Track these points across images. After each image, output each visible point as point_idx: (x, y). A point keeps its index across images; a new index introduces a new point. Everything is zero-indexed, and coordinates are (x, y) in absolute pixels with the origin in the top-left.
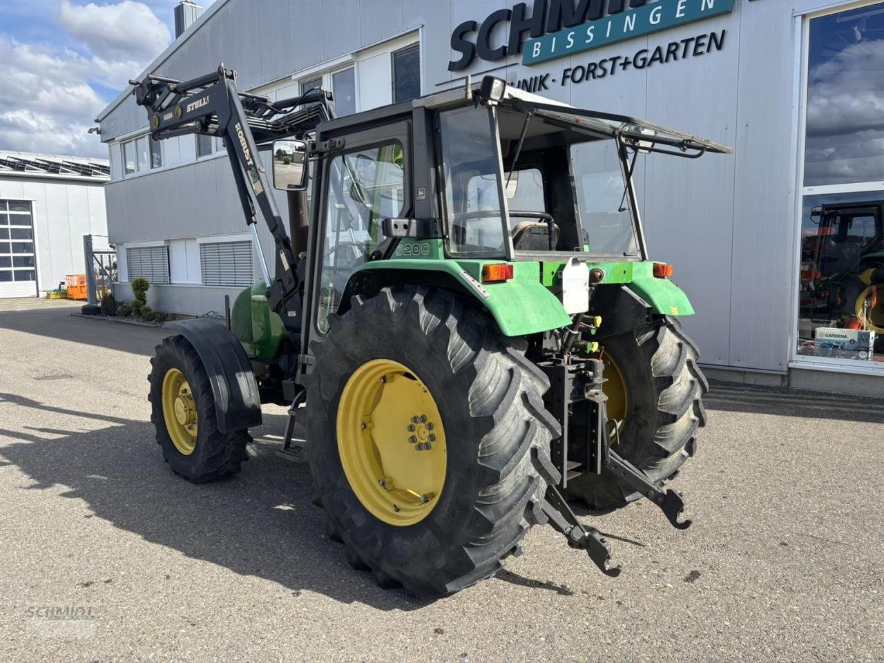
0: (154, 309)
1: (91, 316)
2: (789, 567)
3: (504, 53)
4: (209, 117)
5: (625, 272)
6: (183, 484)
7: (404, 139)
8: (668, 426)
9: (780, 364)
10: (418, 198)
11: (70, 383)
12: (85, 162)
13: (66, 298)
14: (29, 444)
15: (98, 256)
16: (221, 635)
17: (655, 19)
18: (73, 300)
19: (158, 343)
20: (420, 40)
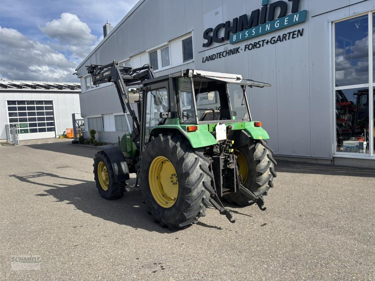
0: (98, 141)
1: (75, 144)
2: (298, 222)
3: (223, 40)
4: (110, 77)
5: (242, 126)
6: (105, 200)
7: (167, 87)
8: (260, 177)
9: (330, 156)
10: (171, 105)
11: (68, 169)
12: (72, 84)
13: (66, 138)
14: (55, 189)
15: (77, 121)
16: (113, 239)
17: (277, 25)
18: (69, 138)
19: (96, 154)
20: (192, 35)
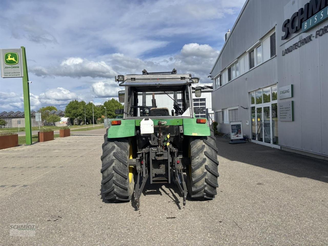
5: (178, 122)
20: (276, 31)
